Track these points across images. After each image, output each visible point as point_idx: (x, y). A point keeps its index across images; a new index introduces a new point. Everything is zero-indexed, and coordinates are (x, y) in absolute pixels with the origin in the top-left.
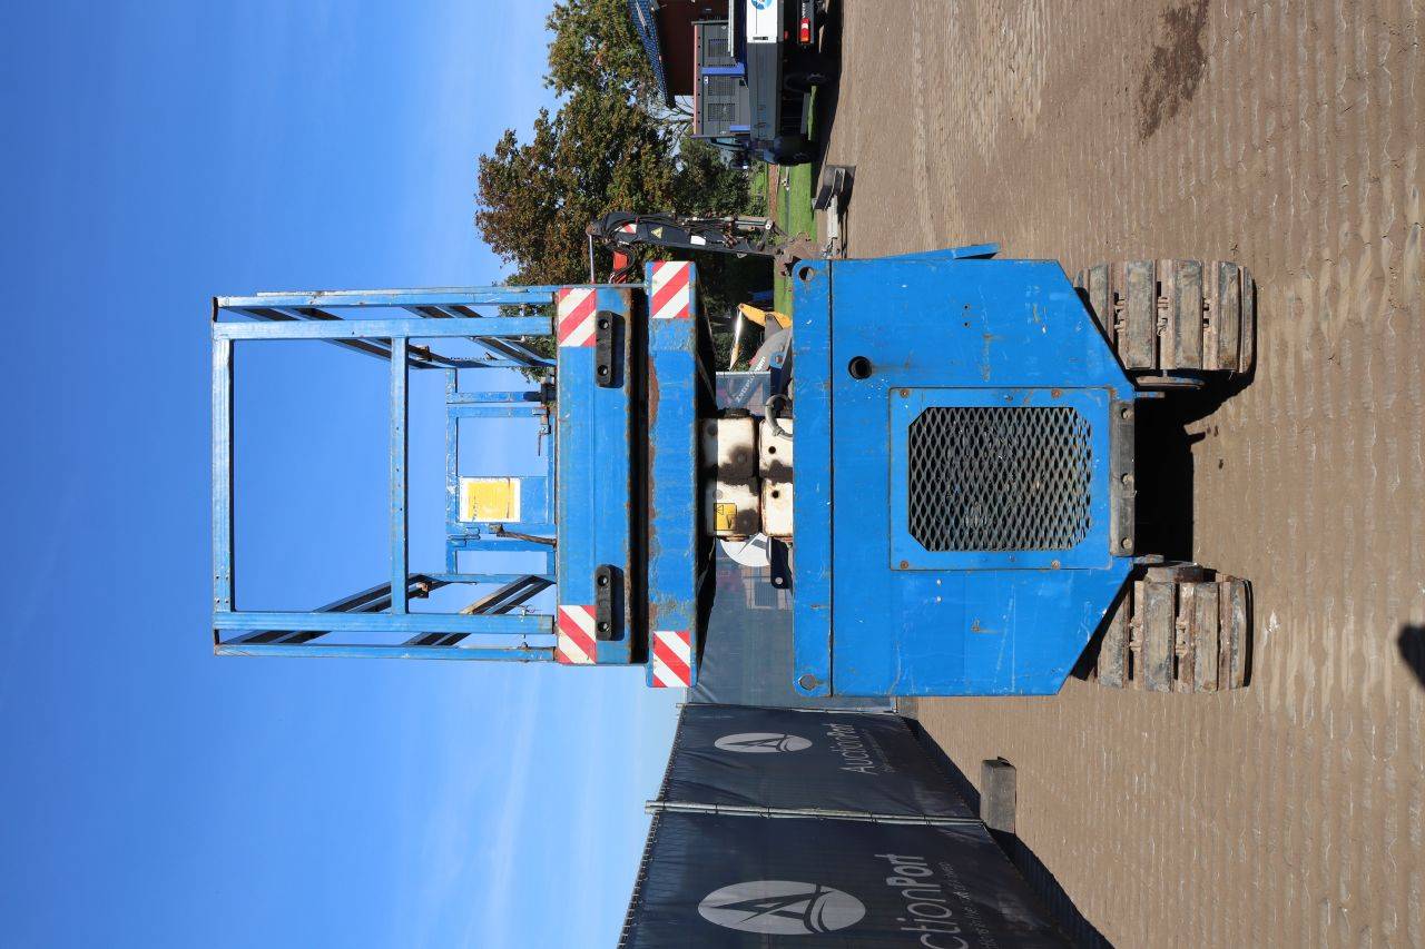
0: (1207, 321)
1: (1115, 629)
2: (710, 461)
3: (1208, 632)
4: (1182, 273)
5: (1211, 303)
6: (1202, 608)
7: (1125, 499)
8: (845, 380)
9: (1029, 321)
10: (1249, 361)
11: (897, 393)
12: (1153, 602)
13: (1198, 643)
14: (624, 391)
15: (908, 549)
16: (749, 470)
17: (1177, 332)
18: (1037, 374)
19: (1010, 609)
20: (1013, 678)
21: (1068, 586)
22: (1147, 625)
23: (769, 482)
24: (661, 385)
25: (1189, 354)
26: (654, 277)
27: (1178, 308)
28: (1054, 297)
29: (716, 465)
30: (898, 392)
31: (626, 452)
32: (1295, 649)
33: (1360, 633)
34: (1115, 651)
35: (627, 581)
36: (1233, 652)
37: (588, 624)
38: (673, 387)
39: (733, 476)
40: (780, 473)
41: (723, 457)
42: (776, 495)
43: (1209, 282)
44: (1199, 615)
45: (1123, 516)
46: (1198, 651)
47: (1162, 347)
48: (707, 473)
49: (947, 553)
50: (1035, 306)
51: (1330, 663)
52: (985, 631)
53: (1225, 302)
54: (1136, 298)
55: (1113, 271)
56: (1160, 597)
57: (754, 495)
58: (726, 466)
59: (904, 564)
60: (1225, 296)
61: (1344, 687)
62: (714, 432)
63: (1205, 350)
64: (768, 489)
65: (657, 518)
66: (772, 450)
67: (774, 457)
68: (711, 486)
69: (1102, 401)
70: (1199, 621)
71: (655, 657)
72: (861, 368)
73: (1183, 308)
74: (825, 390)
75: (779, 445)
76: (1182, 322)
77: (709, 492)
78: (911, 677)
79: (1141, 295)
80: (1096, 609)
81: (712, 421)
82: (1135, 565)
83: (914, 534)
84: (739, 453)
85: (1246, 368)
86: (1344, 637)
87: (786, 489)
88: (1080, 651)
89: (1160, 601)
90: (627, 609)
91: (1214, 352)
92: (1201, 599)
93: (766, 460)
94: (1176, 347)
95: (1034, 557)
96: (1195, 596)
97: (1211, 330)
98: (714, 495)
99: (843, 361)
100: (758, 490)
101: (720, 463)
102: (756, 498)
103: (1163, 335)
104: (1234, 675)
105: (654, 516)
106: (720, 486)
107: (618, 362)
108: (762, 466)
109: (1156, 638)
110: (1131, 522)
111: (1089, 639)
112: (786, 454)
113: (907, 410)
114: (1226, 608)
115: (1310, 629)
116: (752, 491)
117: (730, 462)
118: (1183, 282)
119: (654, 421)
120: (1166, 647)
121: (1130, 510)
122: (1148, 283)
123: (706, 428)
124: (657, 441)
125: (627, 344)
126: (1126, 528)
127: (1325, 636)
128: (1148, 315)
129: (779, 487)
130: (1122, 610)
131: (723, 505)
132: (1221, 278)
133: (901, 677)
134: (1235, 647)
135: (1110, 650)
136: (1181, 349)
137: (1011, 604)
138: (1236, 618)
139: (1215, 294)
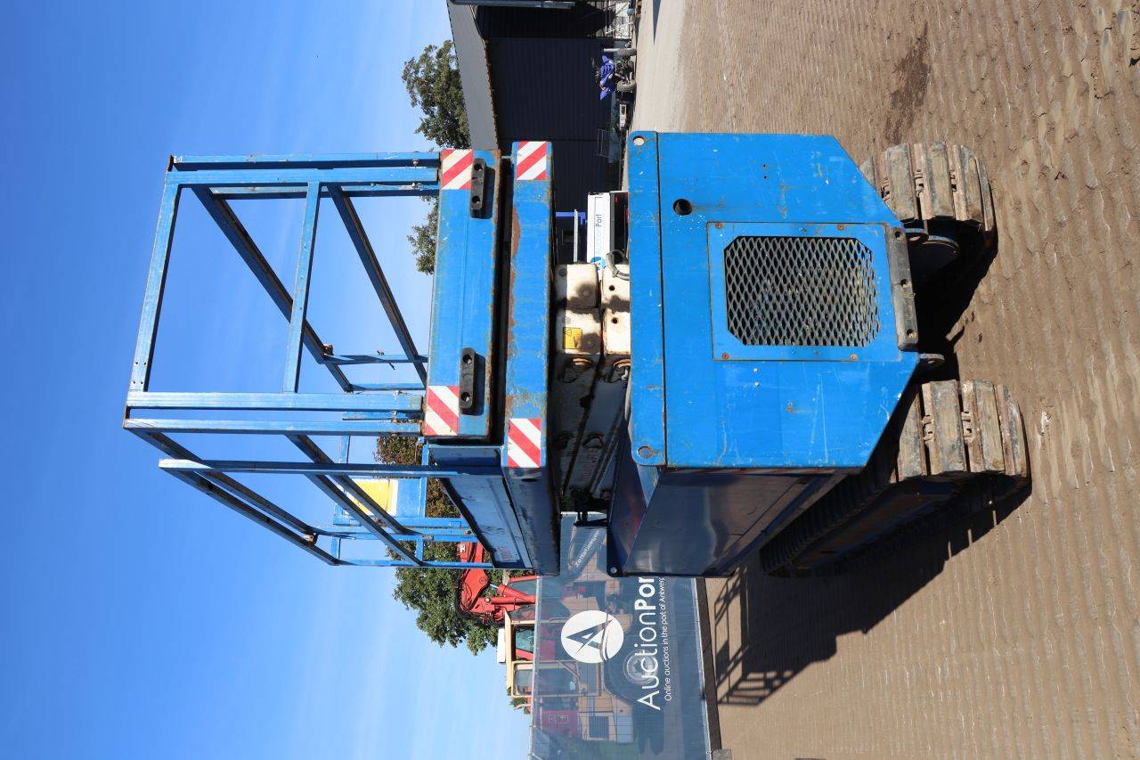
0: (954, 186)
1: (910, 424)
2: (560, 296)
3: (990, 418)
4: (930, 150)
5: (957, 174)
6: (982, 396)
7: (906, 299)
8: (671, 215)
9: (815, 175)
10: (992, 224)
11: (712, 227)
12: (939, 394)
13: (983, 427)
14: (492, 222)
15: (728, 344)
16: (592, 302)
17: (932, 190)
18: (824, 213)
19: (818, 393)
20: (826, 450)
21: (866, 374)
22: (937, 415)
23: (609, 311)
24: (522, 226)
25: (944, 204)
26: (519, 152)
27: (931, 173)
28: (833, 159)
29: (565, 299)
30: (714, 225)
31: (492, 266)
32: (1067, 427)
33: (1122, 358)
34: (912, 443)
35: (488, 367)
36: (1014, 442)
37: (452, 402)
38: (532, 229)
39: (580, 307)
40: (618, 304)
41: (571, 292)
42: (615, 321)
43: (953, 159)
44: (980, 403)
45: (906, 312)
46: (983, 434)
47: (922, 204)
48: (557, 305)
49: (762, 347)
50: (819, 165)
51: (1100, 411)
52: (798, 412)
53: (967, 171)
54: (897, 169)
55: (877, 160)
56: (945, 390)
57: (597, 322)
58: (574, 299)
59: (725, 356)
60: (967, 167)
61: (1116, 417)
62: (564, 274)
63: (956, 206)
64: (609, 316)
65: (515, 326)
66: (612, 288)
67: (613, 293)
68: (560, 313)
69: (879, 233)
70: (981, 409)
71: (510, 440)
72: (684, 207)
73: (934, 171)
74: (654, 221)
75: (617, 284)
76: (935, 182)
77: (559, 318)
78: (736, 450)
79: (901, 167)
80: (892, 393)
81: (562, 266)
82: (921, 360)
83: (732, 332)
84: (584, 289)
85: (991, 228)
86: (1108, 378)
87: (625, 317)
88: (882, 429)
89: (945, 393)
90: (487, 390)
91: (963, 208)
92: (980, 391)
93: (606, 295)
94: (933, 201)
95: (834, 352)
96: (974, 390)
97: (960, 191)
98: (564, 321)
99: (668, 202)
100: (600, 318)
101: (569, 297)
102: (599, 325)
103: (921, 196)
104: (1018, 461)
105: (513, 325)
106: (569, 314)
107: (488, 201)
108: (603, 300)
109: (946, 424)
110: (913, 317)
111: (888, 418)
112: (623, 291)
113: (721, 238)
114: (1002, 406)
115: (1077, 397)
116: (595, 318)
117: (577, 296)
118: (932, 155)
119: (516, 252)
120: (956, 431)
121: (912, 308)
122: (905, 158)
123: (557, 272)
124: (517, 268)
125: (496, 187)
126: (909, 321)
127: (1091, 390)
128: (908, 181)
129: (618, 315)
130: (914, 408)
131: (570, 329)
132: (962, 156)
133: (728, 449)
134: (1015, 437)
135: (907, 443)
136: (937, 201)
137: (818, 388)
138: (1012, 413)
139: (958, 166)
